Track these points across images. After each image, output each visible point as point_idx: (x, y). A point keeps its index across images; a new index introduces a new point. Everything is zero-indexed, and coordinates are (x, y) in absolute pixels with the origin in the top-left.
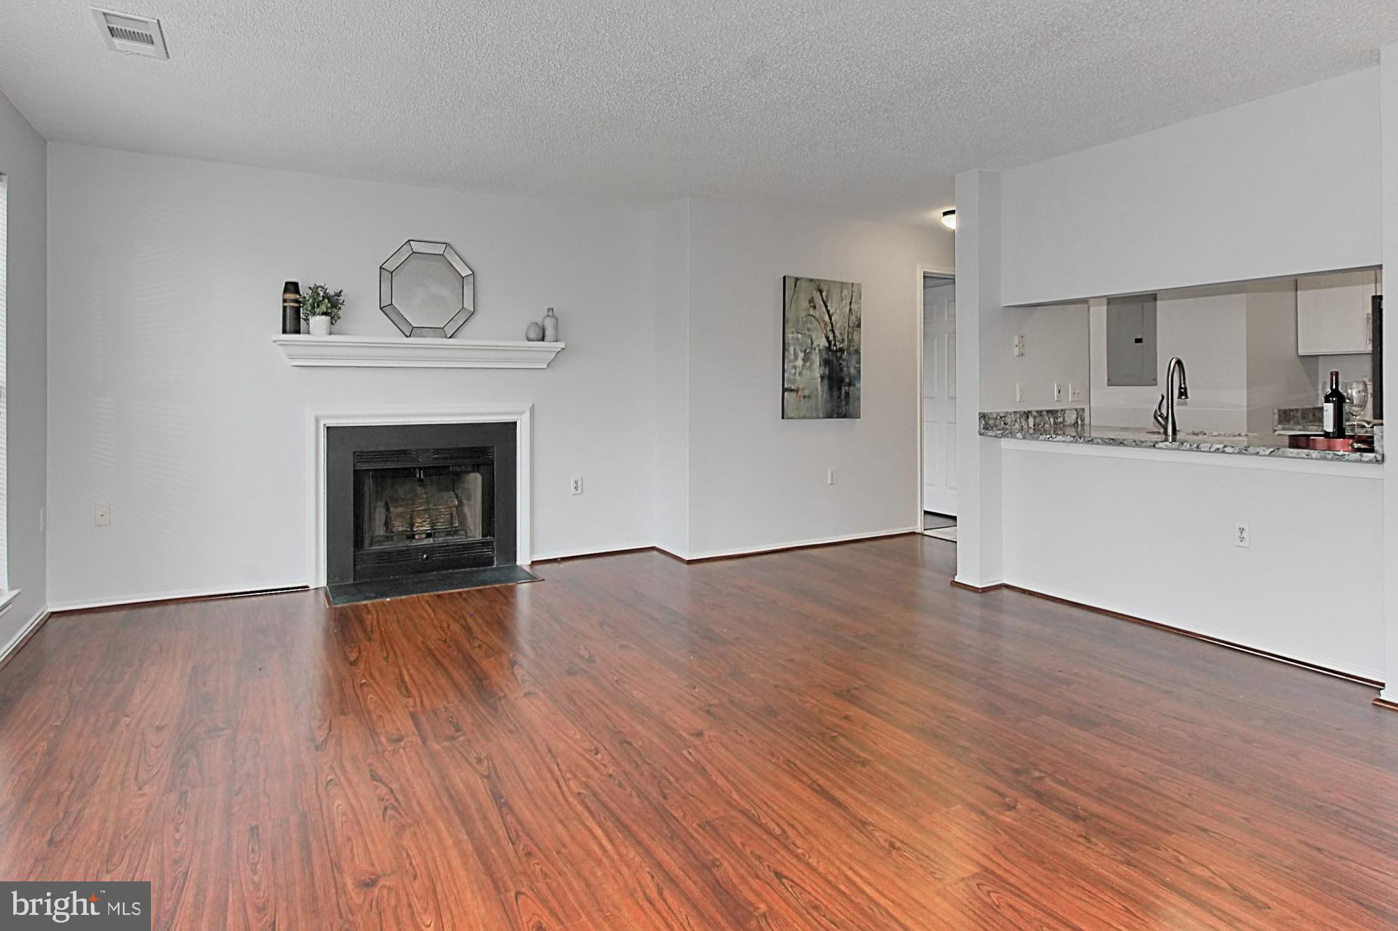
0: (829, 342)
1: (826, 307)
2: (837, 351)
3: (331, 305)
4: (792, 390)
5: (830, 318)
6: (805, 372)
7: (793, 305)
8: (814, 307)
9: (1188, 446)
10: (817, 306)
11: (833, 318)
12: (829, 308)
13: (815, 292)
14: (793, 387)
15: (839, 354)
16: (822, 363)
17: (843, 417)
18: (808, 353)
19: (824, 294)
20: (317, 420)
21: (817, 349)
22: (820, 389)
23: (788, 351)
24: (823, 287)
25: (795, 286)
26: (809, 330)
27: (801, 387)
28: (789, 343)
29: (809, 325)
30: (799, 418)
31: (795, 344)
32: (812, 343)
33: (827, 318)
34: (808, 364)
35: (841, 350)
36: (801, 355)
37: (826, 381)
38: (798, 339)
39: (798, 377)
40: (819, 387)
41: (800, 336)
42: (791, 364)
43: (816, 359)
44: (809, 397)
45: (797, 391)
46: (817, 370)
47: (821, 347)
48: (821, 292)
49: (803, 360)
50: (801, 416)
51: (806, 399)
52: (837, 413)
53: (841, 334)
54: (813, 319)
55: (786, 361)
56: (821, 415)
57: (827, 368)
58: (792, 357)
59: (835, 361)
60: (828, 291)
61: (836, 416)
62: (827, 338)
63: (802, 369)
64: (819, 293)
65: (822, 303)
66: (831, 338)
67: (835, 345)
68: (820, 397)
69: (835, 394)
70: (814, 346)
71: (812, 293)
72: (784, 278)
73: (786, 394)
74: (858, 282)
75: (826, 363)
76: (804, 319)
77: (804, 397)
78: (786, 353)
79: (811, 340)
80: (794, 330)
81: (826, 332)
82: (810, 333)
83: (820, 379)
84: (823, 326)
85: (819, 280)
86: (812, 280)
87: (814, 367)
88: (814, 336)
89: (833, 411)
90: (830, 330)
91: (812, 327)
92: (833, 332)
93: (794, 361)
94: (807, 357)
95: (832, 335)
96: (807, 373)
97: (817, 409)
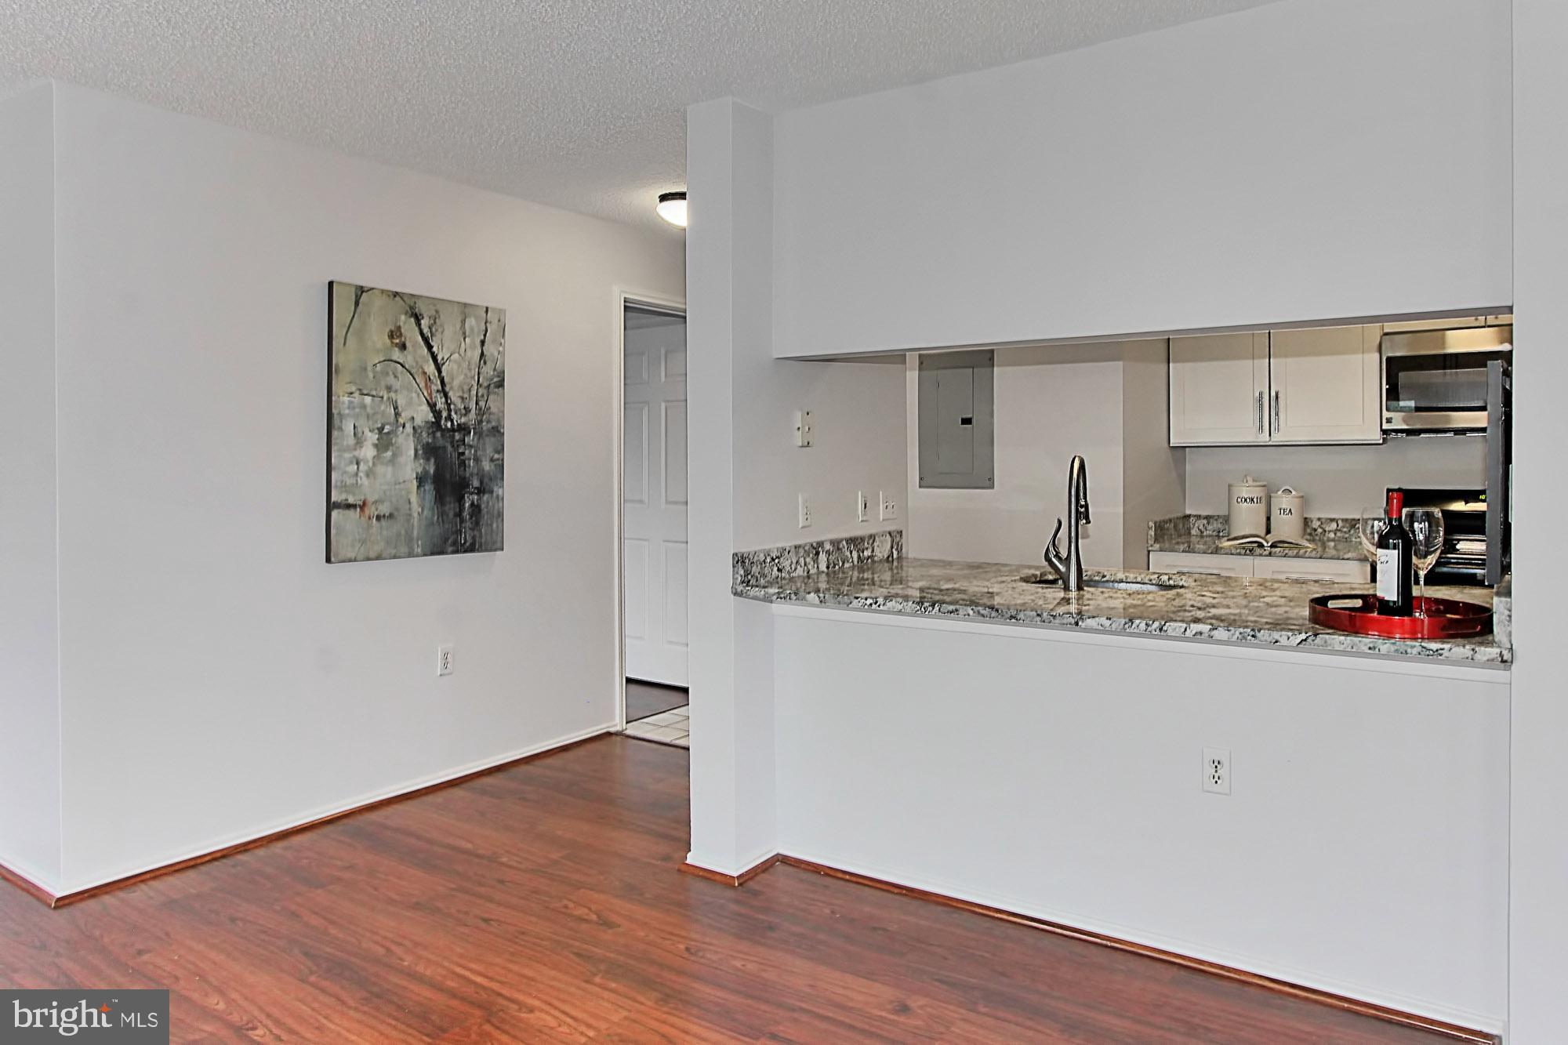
0: (437, 414)
1: (430, 347)
2: (453, 430)
4: (349, 506)
5: (438, 368)
6: (380, 469)
7: (352, 341)
8: (403, 347)
9: (1143, 626)
10: (408, 344)
11: (444, 369)
12: (435, 349)
13: (403, 317)
14: (351, 500)
15: (457, 436)
16: (420, 452)
17: (465, 551)
18: (388, 433)
19: (424, 323)
21: (409, 429)
22: (417, 504)
23: (340, 429)
24: (422, 308)
25: (357, 304)
26: (389, 389)
27: (371, 499)
28: (339, 414)
29: (391, 380)
30: (368, 559)
31: (357, 416)
32: (397, 414)
33: (431, 368)
34: (389, 454)
35: (463, 429)
36: (373, 437)
37: (429, 487)
38: (364, 407)
39: (364, 481)
40: (414, 498)
41: (368, 399)
42: (347, 455)
43: (407, 445)
44: (391, 516)
45: (363, 506)
46: (408, 464)
47: (418, 421)
48: (418, 318)
49: (376, 446)
50: (372, 555)
51: (384, 523)
52: (455, 543)
53: (462, 398)
54: (400, 367)
55: (334, 448)
56: (418, 551)
57: (432, 461)
58: (352, 441)
59: (449, 449)
60: (434, 319)
61: (450, 549)
62: (432, 406)
63: (374, 464)
64: (412, 320)
65: (419, 339)
66: (440, 404)
67: (449, 418)
68: (415, 515)
69: (451, 508)
70: (401, 421)
71: (397, 319)
72: (331, 284)
73: (334, 514)
74: (499, 306)
75: (429, 451)
76: (379, 368)
77: (378, 518)
78: (335, 433)
79: (396, 408)
80: (353, 389)
81: (430, 394)
82: (392, 395)
83: (415, 483)
84: (422, 385)
85: (412, 295)
86: (396, 294)
87: (402, 460)
88: (401, 402)
89: (446, 540)
90: (438, 391)
91: (397, 385)
92: (446, 395)
93: (355, 449)
94: (385, 441)
95: (443, 400)
96: (385, 472)
97: (409, 540)
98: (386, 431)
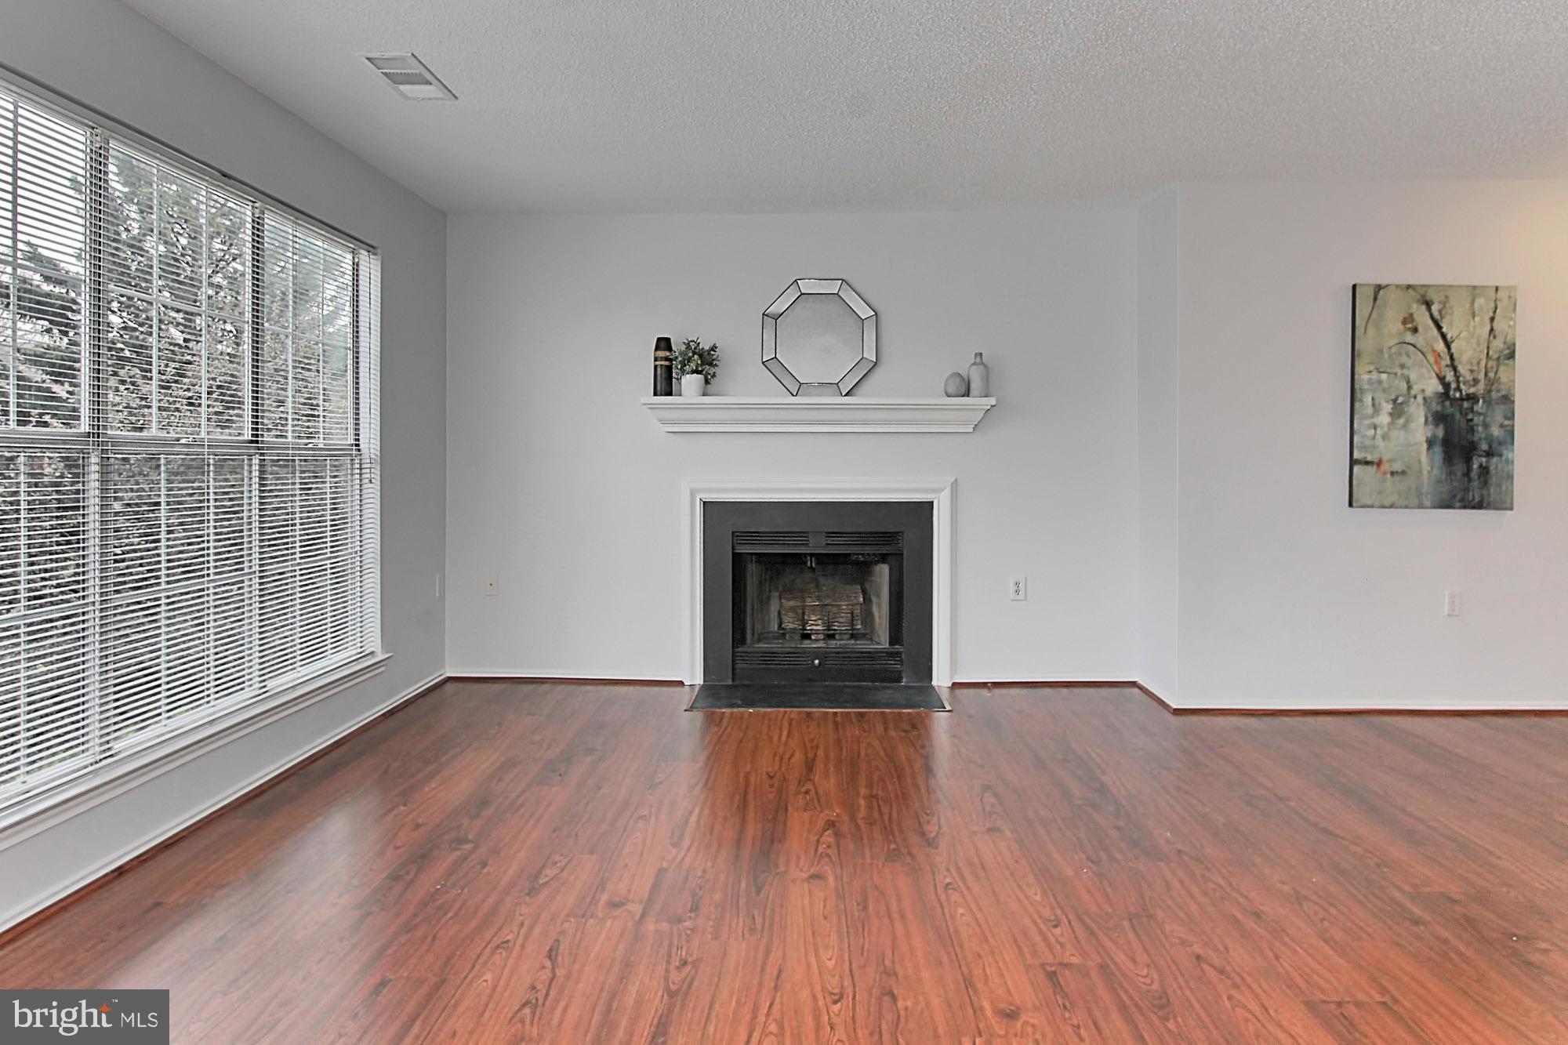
0: (1446, 386)
1: (1439, 328)
2: (1461, 399)
3: (705, 361)
4: (1367, 463)
5: (1448, 345)
6: (1394, 434)
7: (1371, 330)
8: (1415, 330)
10: (1420, 328)
11: (1453, 346)
12: (1444, 330)
13: (1415, 306)
14: (1369, 458)
15: (1466, 404)
16: (1430, 419)
17: (1474, 508)
18: (1401, 404)
19: (1435, 308)
20: (693, 494)
21: (1420, 399)
22: (1427, 464)
23: (1361, 401)
24: (1432, 295)
25: (1375, 299)
27: (1385, 458)
28: (1361, 389)
29: (1404, 359)
30: (1383, 507)
31: (1374, 391)
32: (1410, 388)
33: (1440, 346)
34: (1402, 421)
35: (1472, 398)
36: (1388, 407)
37: (1438, 450)
38: (1380, 382)
39: (1379, 442)
40: (1424, 459)
41: (1384, 376)
42: (1367, 422)
43: (1418, 414)
44: (1403, 473)
45: (1379, 463)
46: (1419, 429)
47: (1429, 392)
48: (1428, 305)
49: (1391, 414)
50: (1387, 504)
51: (1397, 478)
52: (1462, 500)
53: (1472, 371)
54: (1412, 348)
55: (1356, 417)
56: (1428, 504)
57: (1441, 427)
58: (1370, 411)
59: (1458, 416)
60: (1444, 303)
61: (1458, 505)
62: (1442, 379)
63: (1389, 429)
64: (1424, 307)
65: (1430, 322)
66: (1450, 376)
67: (1458, 389)
68: (1425, 473)
69: (1459, 468)
70: (1413, 392)
71: (1409, 307)
72: (1354, 287)
73: (1356, 468)
74: (1510, 284)
75: (1439, 418)
76: (1394, 350)
77: (1392, 473)
78: (1357, 405)
79: (1408, 382)
80: (1371, 368)
81: (1440, 369)
82: (1405, 372)
83: (1425, 446)
84: (1432, 360)
85: (1423, 286)
86: (1409, 287)
87: (1413, 425)
88: (1413, 376)
89: (1454, 496)
90: (1447, 366)
91: (1409, 363)
92: (1455, 369)
93: (1373, 417)
94: (1398, 410)
95: (1452, 373)
96: (1398, 435)
97: (1419, 494)
98: (1399, 401)
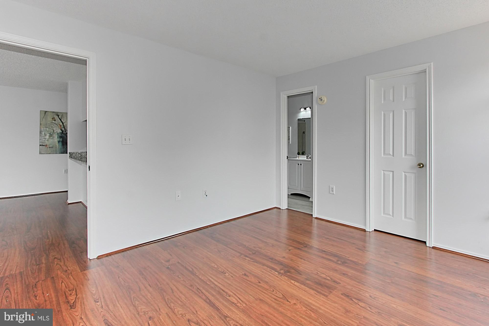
0: (63, 131)
1: (61, 120)
2: (66, 134)
5: (63, 124)
7: (44, 119)
8: (55, 120)
13: (55, 116)
14: (44, 144)
16: (59, 137)
18: (52, 134)
19: (60, 116)
21: (56, 133)
22: (58, 146)
23: (42, 133)
24: (59, 114)
25: (45, 114)
26: (52, 127)
27: (48, 144)
28: (42, 131)
29: (52, 126)
30: (48, 154)
31: (45, 132)
32: (54, 131)
33: (61, 124)
34: (52, 137)
37: (61, 143)
38: (46, 130)
39: (46, 141)
40: (57, 144)
43: (56, 136)
44: (52, 147)
45: (46, 145)
46: (56, 139)
47: (58, 132)
48: (58, 116)
49: (49, 136)
51: (51, 148)
54: (54, 124)
56: (59, 153)
57: (62, 139)
58: (44, 135)
59: (65, 137)
60: (62, 116)
62: (61, 130)
63: (48, 139)
64: (57, 116)
65: (59, 119)
66: (63, 129)
67: (65, 132)
68: (58, 147)
69: (65, 146)
70: (54, 132)
71: (54, 116)
72: (41, 111)
73: (41, 147)
75: (61, 137)
76: (50, 124)
77: (49, 147)
79: (53, 130)
80: (44, 127)
81: (61, 128)
82: (53, 128)
83: (57, 142)
84: (59, 126)
85: (57, 112)
86: (53, 112)
87: (54, 139)
88: (54, 129)
89: (65, 152)
90: (63, 127)
91: (53, 126)
92: (65, 128)
93: (45, 137)
94: (51, 135)
95: (64, 129)
96: (51, 140)
97: (56, 151)
98: (51, 134)
